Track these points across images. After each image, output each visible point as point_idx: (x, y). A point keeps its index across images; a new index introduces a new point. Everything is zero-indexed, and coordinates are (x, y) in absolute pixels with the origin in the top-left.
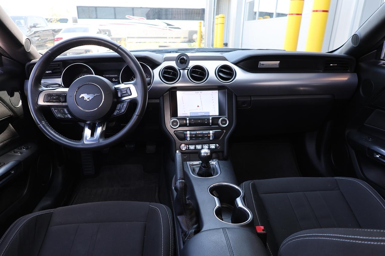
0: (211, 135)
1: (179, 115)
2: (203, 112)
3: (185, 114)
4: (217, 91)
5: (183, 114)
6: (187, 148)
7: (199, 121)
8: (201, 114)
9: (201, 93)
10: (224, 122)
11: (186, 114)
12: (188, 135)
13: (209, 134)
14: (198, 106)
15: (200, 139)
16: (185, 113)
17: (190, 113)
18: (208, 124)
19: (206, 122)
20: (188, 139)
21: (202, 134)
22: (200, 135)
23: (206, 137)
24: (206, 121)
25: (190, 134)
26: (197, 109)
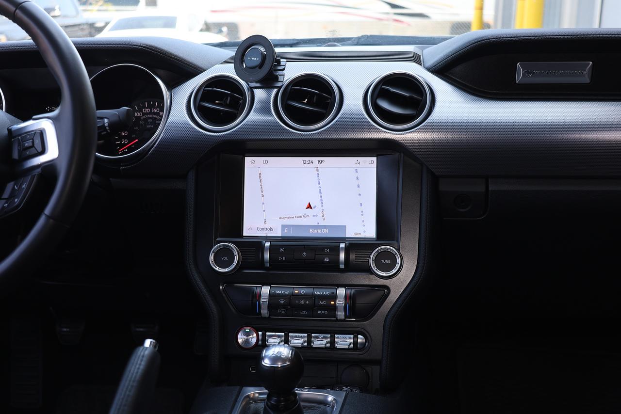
0: (340, 302)
1: (246, 233)
2: (325, 227)
3: (265, 229)
4: (375, 159)
5: (262, 229)
6: (260, 342)
7: (304, 254)
8: (319, 231)
9: (319, 165)
10: (388, 262)
11: (270, 229)
12: (264, 299)
13: (334, 297)
14: (309, 207)
15: (304, 313)
16: (267, 226)
17: (284, 227)
18: (334, 266)
19: (327, 259)
20: (265, 312)
21: (313, 296)
22: (302, 302)
23: (322, 307)
24: (327, 255)
25: (271, 296)
26: (305, 216)
